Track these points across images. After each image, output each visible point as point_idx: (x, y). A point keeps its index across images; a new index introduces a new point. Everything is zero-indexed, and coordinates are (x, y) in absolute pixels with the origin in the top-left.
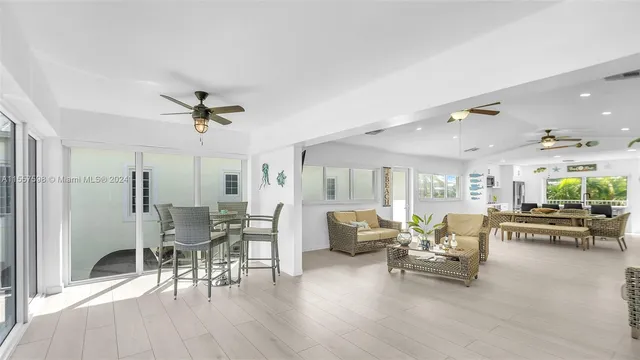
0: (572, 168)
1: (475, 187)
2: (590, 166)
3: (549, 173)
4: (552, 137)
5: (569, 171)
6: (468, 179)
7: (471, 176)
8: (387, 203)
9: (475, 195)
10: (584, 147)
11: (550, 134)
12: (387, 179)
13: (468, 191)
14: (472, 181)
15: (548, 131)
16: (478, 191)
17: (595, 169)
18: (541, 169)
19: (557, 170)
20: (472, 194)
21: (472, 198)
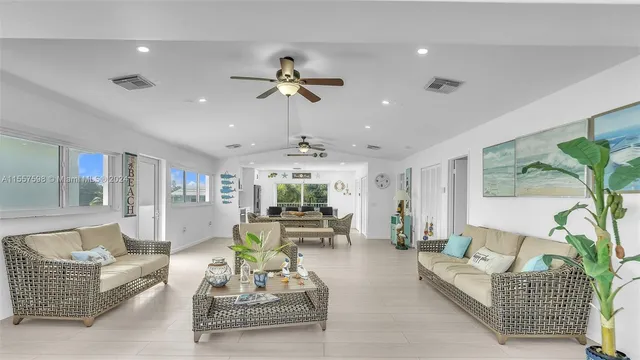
0: (296, 176)
1: (226, 190)
2: (307, 174)
3: (279, 179)
4: (307, 144)
5: (293, 177)
6: (220, 180)
7: (223, 176)
8: (129, 212)
9: (226, 200)
10: (318, 157)
11: (306, 140)
12: (130, 171)
13: (219, 195)
14: (223, 182)
15: (304, 138)
16: (230, 194)
17: (310, 177)
18: (274, 175)
19: (285, 176)
20: (223, 197)
21: (224, 202)
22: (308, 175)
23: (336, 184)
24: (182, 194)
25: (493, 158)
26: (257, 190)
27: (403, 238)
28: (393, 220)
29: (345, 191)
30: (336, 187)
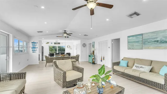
0: (55, 43)
3: (50, 44)
5: (55, 44)
6: (31, 44)
7: (32, 43)
10: (66, 38)
11: (66, 32)
13: (31, 49)
15: (65, 31)
16: (36, 49)
17: (60, 44)
18: (48, 43)
19: (52, 43)
20: (32, 50)
21: (33, 52)
22: (59, 43)
23: (68, 46)
24: (18, 49)
25: (132, 39)
26: (43, 47)
27: (94, 61)
28: (90, 56)
29: (70, 48)
30: (68, 47)
